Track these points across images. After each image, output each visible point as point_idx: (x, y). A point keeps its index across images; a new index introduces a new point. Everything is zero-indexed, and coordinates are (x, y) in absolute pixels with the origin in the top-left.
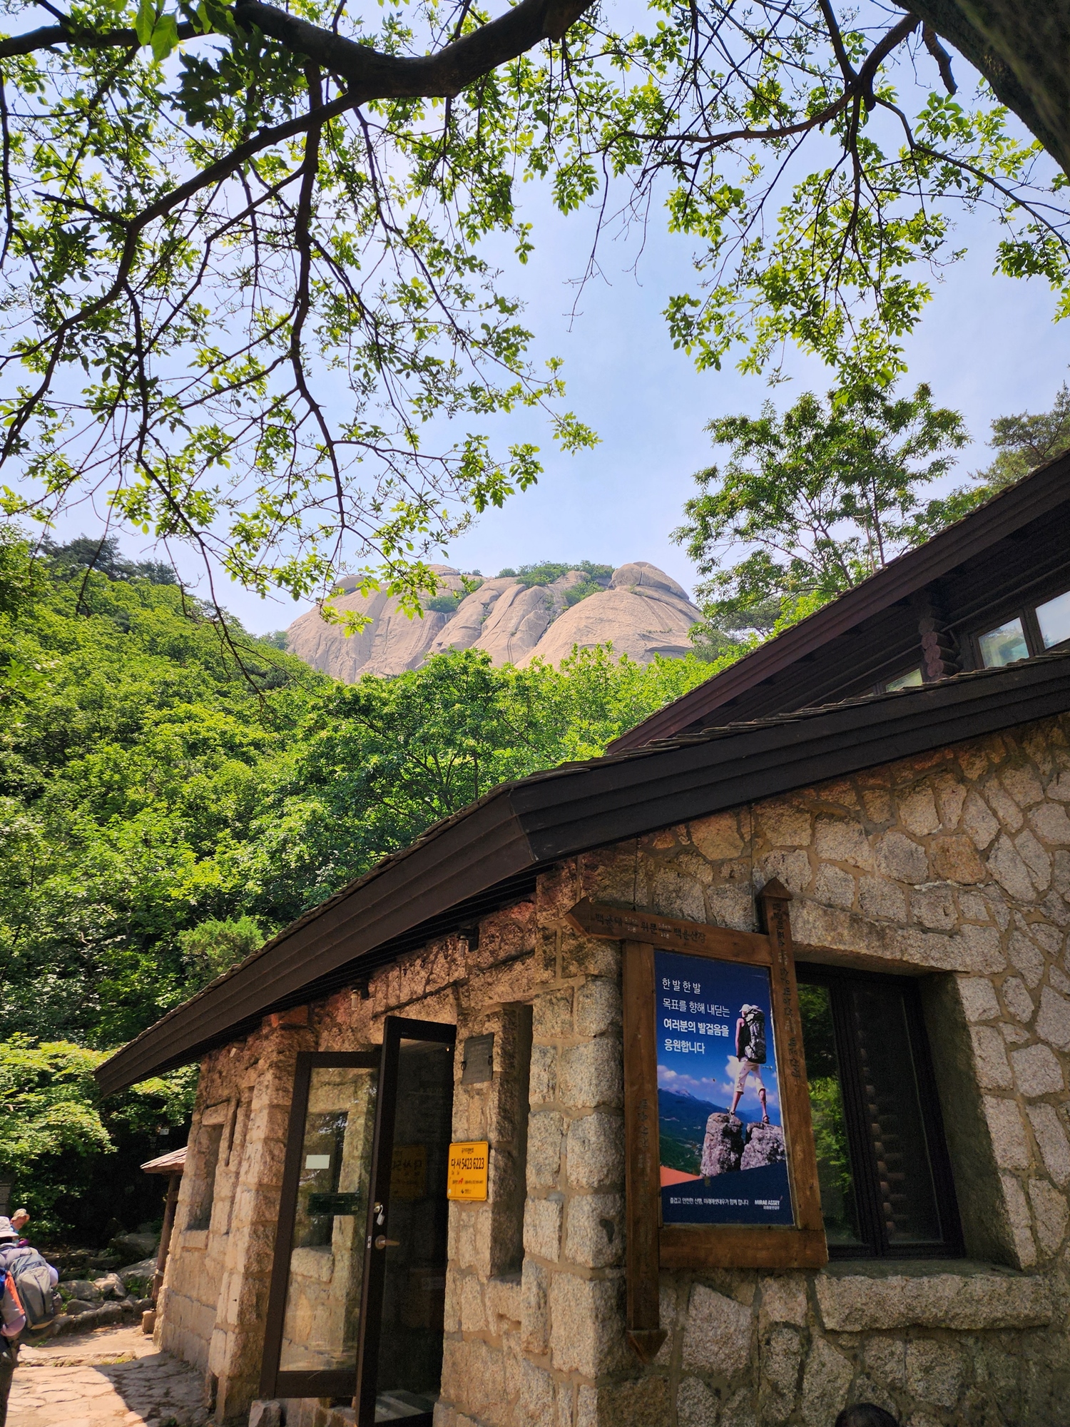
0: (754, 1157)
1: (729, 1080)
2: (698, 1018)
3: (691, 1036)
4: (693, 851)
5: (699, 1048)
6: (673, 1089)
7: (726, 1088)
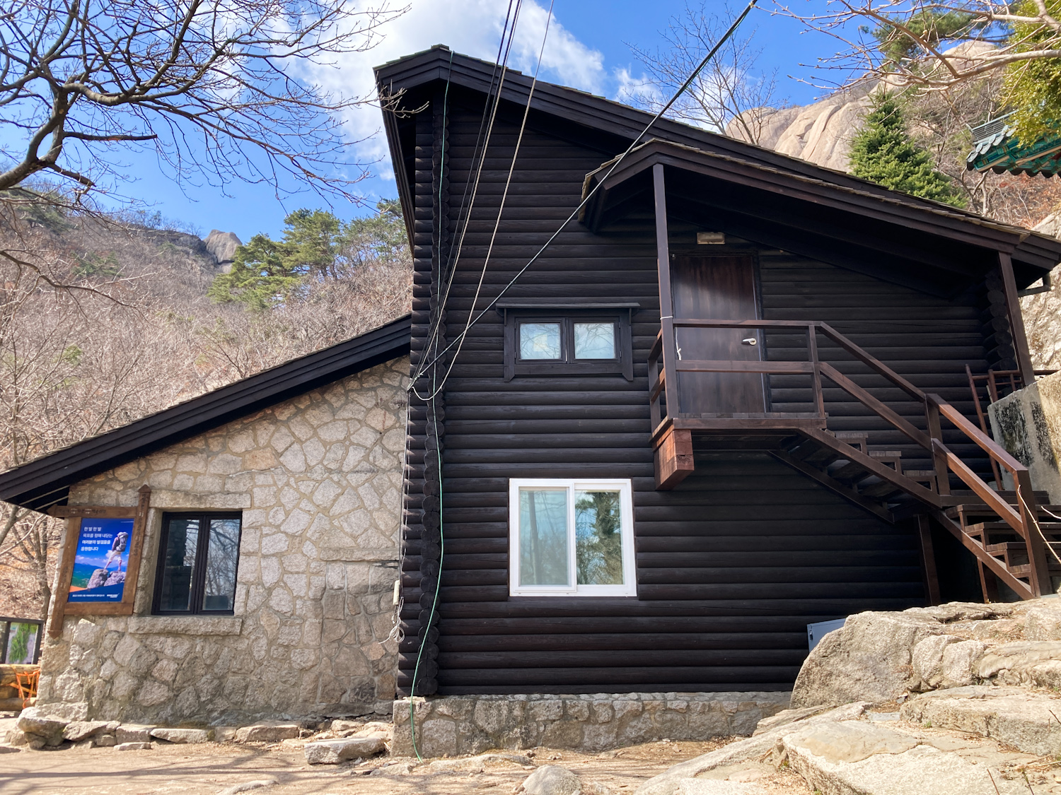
0: (111, 582)
1: (107, 558)
2: (98, 539)
3: (93, 545)
4: (116, 479)
5: (96, 549)
6: (82, 563)
7: (105, 561)
